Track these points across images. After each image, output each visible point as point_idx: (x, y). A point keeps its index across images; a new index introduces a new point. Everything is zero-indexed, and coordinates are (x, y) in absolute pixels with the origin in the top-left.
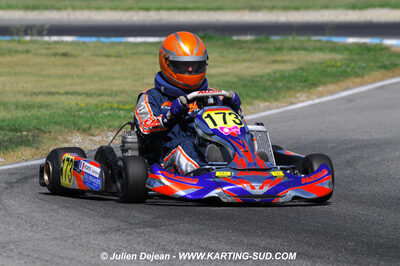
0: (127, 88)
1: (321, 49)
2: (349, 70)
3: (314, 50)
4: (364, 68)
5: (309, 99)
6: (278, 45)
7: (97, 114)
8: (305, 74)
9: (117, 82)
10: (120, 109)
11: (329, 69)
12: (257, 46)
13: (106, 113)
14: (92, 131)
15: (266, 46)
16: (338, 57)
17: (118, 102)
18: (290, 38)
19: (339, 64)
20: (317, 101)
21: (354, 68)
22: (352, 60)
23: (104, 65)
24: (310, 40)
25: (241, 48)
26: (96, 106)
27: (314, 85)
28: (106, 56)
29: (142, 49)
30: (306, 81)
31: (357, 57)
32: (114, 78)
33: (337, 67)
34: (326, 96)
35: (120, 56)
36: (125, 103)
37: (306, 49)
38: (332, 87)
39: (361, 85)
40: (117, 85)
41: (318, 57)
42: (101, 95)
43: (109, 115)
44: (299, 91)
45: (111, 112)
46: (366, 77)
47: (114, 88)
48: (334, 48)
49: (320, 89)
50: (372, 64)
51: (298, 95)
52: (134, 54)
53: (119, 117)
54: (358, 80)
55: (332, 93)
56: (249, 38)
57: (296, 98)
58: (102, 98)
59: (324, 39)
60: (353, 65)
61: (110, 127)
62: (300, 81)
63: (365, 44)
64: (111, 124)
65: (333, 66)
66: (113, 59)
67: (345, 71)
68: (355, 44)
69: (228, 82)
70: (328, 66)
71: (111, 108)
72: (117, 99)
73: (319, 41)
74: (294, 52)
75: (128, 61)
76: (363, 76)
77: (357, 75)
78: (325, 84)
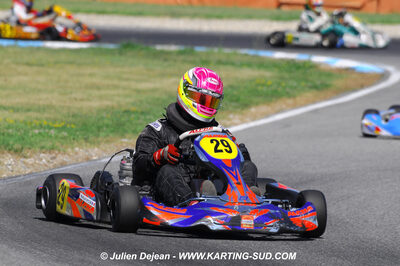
0: (54, 102)
1: (249, 65)
2: (280, 89)
3: (242, 65)
4: (295, 88)
5: (243, 122)
6: (204, 58)
7: (26, 132)
8: (235, 92)
9: (44, 96)
10: (50, 128)
11: (260, 88)
12: (182, 57)
13: (37, 131)
14: (25, 152)
15: (191, 58)
16: (268, 74)
17: (47, 119)
18: (216, 50)
19: (269, 83)
20: (252, 124)
21: (285, 88)
22: (282, 78)
23: (26, 74)
24: (235, 54)
25: (166, 60)
26: (25, 122)
27: (246, 106)
28: (28, 64)
29: (63, 57)
30: (237, 101)
31: (286, 75)
32: (39, 91)
33: (269, 86)
34: (259, 119)
35: (42, 65)
36: (55, 121)
37: (233, 64)
38: (263, 108)
39: (295, 106)
40: (44, 99)
41: (247, 73)
42: (29, 110)
43: (40, 133)
44: (231, 112)
45: (42, 131)
46: (298, 99)
47: (41, 103)
48: (262, 64)
49: (253, 110)
50: (303, 84)
51: (231, 116)
52: (56, 63)
53: (51, 137)
54: (290, 101)
55: (267, 115)
56: (173, 48)
57: (229, 120)
58: (30, 114)
59: (251, 52)
60: (283, 84)
61: (42, 148)
62: (232, 101)
63: (293, 60)
64: (43, 144)
65: (263, 85)
66: (35, 69)
67: (276, 91)
68: (282, 60)
69: (158, 99)
70: (258, 85)
71: (41, 126)
72: (46, 115)
73: (246, 55)
74: (222, 67)
75: (51, 71)
76: (294, 97)
77: (289, 95)
78: (257, 104)
